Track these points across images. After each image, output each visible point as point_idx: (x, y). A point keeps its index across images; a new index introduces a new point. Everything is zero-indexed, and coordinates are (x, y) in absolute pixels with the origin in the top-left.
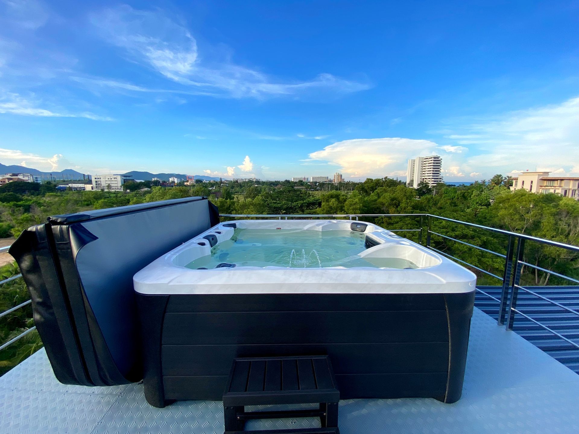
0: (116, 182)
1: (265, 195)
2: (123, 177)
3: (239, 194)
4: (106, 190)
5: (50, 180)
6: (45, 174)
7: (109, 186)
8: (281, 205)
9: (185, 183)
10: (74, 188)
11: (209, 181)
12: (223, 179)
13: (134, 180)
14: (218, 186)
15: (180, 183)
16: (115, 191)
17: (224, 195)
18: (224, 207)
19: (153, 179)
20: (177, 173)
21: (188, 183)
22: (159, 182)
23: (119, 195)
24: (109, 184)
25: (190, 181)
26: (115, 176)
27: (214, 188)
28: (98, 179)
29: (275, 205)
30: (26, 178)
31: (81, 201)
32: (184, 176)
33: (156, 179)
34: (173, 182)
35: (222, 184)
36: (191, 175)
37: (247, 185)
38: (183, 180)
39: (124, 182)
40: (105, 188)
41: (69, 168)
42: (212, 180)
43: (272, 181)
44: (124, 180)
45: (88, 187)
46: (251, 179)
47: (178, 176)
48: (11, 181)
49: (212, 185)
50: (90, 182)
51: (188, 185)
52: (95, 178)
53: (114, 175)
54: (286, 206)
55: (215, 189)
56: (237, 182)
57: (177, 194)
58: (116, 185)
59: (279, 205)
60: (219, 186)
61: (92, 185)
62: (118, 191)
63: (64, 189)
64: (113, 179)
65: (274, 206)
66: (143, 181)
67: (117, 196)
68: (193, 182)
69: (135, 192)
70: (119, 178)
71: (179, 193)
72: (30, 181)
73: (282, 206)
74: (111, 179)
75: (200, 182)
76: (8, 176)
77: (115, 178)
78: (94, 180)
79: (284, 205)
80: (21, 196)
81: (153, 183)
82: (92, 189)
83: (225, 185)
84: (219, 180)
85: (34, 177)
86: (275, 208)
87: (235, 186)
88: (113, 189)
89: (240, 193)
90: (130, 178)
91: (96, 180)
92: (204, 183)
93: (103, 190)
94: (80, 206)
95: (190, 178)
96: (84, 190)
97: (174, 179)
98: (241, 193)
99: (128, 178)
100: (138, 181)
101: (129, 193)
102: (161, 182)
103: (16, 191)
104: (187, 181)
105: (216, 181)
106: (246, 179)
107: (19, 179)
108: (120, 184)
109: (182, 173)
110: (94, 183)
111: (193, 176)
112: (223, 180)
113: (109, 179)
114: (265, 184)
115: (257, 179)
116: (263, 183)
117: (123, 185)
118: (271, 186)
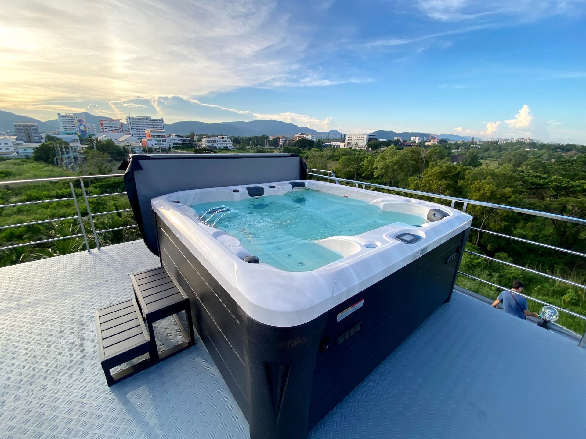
0: (362, 141)
1: (534, 164)
2: (369, 136)
3: (493, 159)
4: (353, 148)
5: (321, 138)
6: (319, 133)
7: (356, 145)
8: (546, 181)
9: (426, 143)
10: (333, 145)
11: (456, 141)
12: (477, 138)
13: (377, 139)
14: (465, 148)
15: (421, 143)
16: (360, 149)
17: (468, 160)
18: (449, 173)
19: (395, 139)
20: (420, 131)
21: (429, 144)
22: (400, 142)
23: (362, 153)
24: (357, 143)
25: (432, 141)
26: (363, 136)
27: (459, 150)
28: (350, 138)
29: (535, 180)
30: (307, 137)
31: (334, 157)
32: (427, 135)
33: (397, 138)
34: (414, 142)
35: (471, 146)
36: (436, 134)
37: (512, 148)
38: (426, 139)
39: (369, 141)
40: (353, 146)
41: (334, 129)
42: (461, 140)
43: (561, 143)
44: (369, 139)
45: (342, 145)
46: (523, 139)
47: (421, 135)
48: (300, 139)
49: (457, 146)
50: (344, 141)
51: (429, 146)
52: (348, 137)
53: (362, 134)
54: (556, 184)
55: (459, 152)
56: (496, 143)
57: (407, 154)
58: (362, 144)
59: (542, 181)
60: (467, 148)
61: (345, 143)
62: (362, 150)
63: (326, 146)
64: (361, 138)
65: (532, 181)
66: (385, 140)
67: (360, 154)
68: (436, 142)
69: (375, 151)
70: (365, 138)
71: (409, 154)
72: (309, 139)
73: (547, 183)
74: (359, 138)
75: (444, 143)
76: (299, 135)
77: (362, 137)
78: (347, 139)
79: (552, 182)
80: (302, 150)
81: (394, 142)
82: (345, 147)
83: (476, 147)
84: (470, 140)
85: (312, 136)
86: (533, 184)
87: (492, 148)
88: (359, 147)
89: (495, 159)
90: (375, 137)
91: (349, 139)
92: (449, 144)
93: (351, 148)
94: (332, 160)
95: (434, 137)
96: (339, 147)
97: (415, 139)
98: (497, 158)
99: (372, 137)
100: (381, 140)
101: (370, 151)
102: (401, 142)
103: (301, 147)
104: (429, 141)
105: (466, 141)
106: (512, 139)
107: (304, 137)
108: (365, 143)
109: (426, 132)
110: (347, 141)
111: (437, 136)
112: (475, 141)
113: (357, 138)
114: (545, 148)
115: (532, 140)
116: (543, 146)
117: (367, 144)
118: (556, 152)
